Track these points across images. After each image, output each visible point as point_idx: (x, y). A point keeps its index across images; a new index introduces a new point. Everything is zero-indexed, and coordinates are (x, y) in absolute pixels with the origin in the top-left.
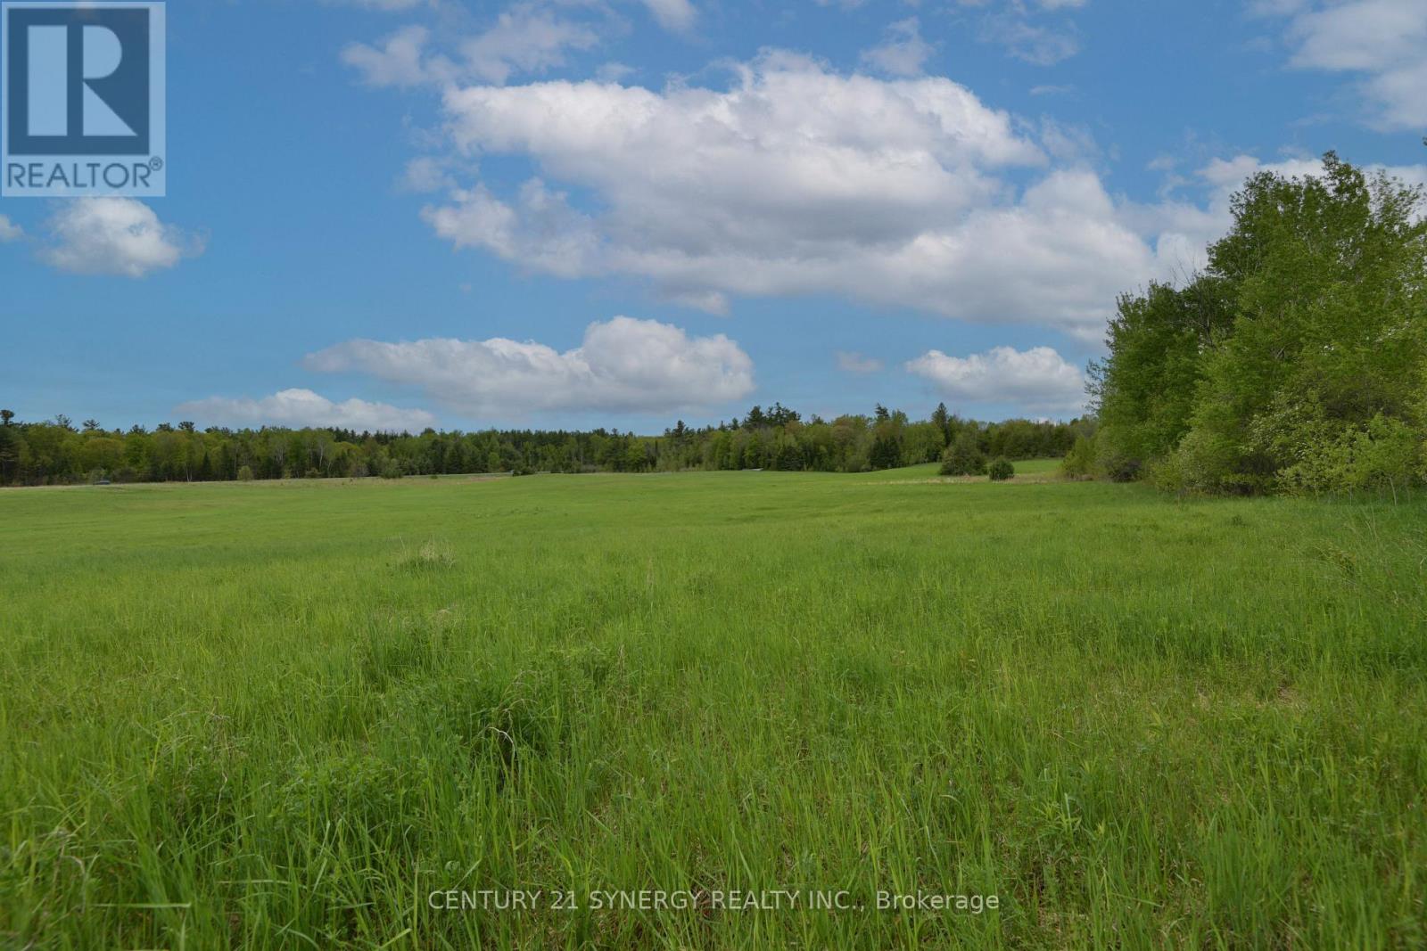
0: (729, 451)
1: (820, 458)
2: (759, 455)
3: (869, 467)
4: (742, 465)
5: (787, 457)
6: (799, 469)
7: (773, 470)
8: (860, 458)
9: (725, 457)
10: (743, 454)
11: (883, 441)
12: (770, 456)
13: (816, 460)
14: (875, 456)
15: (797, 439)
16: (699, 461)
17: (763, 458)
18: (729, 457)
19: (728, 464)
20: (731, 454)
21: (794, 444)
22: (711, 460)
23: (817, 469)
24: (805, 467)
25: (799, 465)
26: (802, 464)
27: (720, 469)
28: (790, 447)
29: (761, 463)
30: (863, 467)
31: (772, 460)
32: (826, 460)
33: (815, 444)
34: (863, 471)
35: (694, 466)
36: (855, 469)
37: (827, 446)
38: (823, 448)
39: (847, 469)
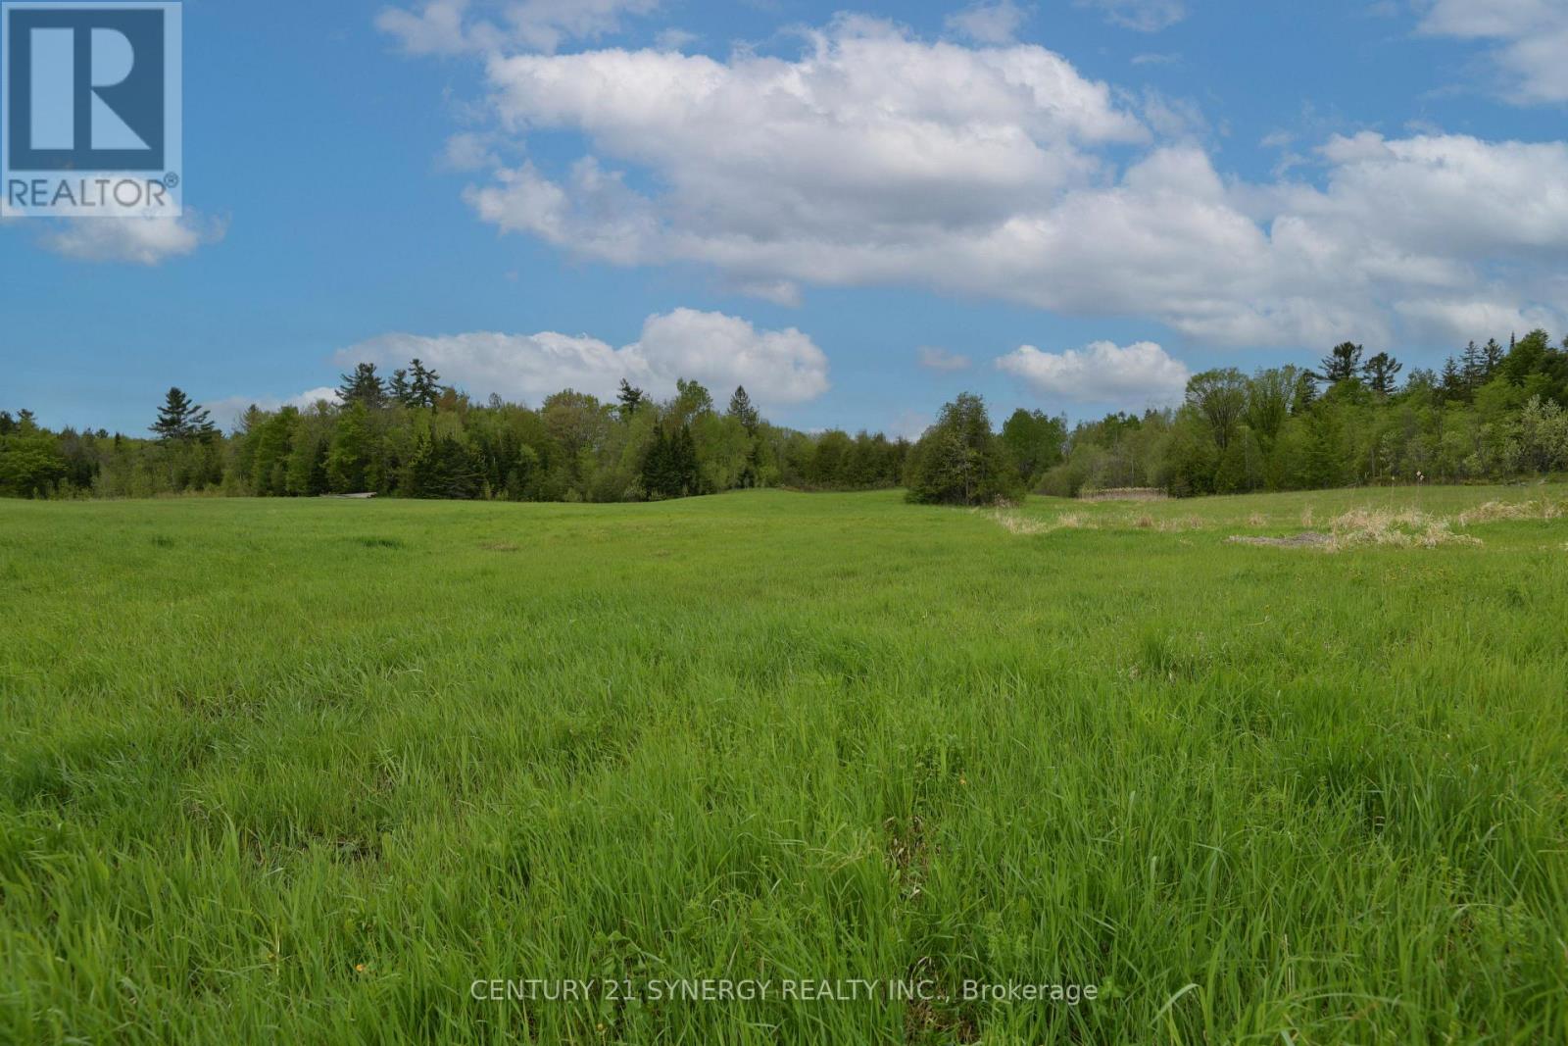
0: (288, 449)
1: (522, 471)
2: (365, 461)
3: (643, 493)
4: (318, 484)
5: (441, 464)
6: (473, 495)
7: (400, 496)
8: (620, 471)
9: (277, 467)
10: (323, 458)
11: (668, 437)
12: (395, 463)
13: (512, 475)
14: (652, 470)
15: (466, 427)
16: (217, 480)
17: (376, 467)
18: (285, 466)
19: (284, 483)
20: (290, 458)
21: (460, 436)
22: (245, 473)
23: (517, 496)
24: (488, 490)
25: (472, 486)
26: (479, 484)
27: (262, 494)
28: (449, 442)
29: (372, 480)
30: (628, 492)
31: (401, 471)
32: (536, 475)
33: (508, 439)
34: (626, 500)
35: (200, 488)
36: (609, 495)
37: (537, 447)
38: (527, 450)
39: (590, 495)
